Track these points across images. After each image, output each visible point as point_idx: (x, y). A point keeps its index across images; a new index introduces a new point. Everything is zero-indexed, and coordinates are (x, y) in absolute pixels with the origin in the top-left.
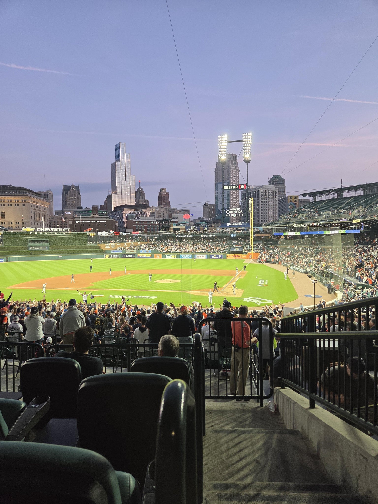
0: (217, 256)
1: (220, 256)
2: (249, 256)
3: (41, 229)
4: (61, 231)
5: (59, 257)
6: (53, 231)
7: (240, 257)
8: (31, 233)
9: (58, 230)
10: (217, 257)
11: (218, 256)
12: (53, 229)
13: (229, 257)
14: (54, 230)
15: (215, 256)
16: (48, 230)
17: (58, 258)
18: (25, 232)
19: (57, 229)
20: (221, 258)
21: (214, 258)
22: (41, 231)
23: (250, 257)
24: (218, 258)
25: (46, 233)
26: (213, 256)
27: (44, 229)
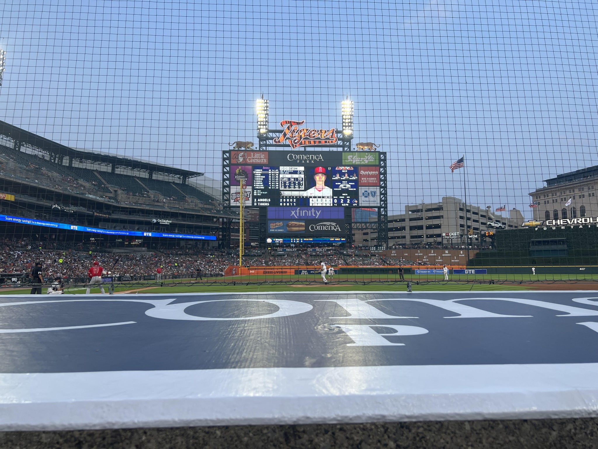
3: (554, 221)
4: (591, 221)
5: (581, 269)
6: (576, 222)
8: (536, 229)
9: (586, 220)
12: (575, 220)
14: (579, 221)
16: (567, 222)
17: (577, 272)
18: (528, 227)
19: (583, 219)
22: (554, 224)
25: (563, 228)
27: (559, 221)
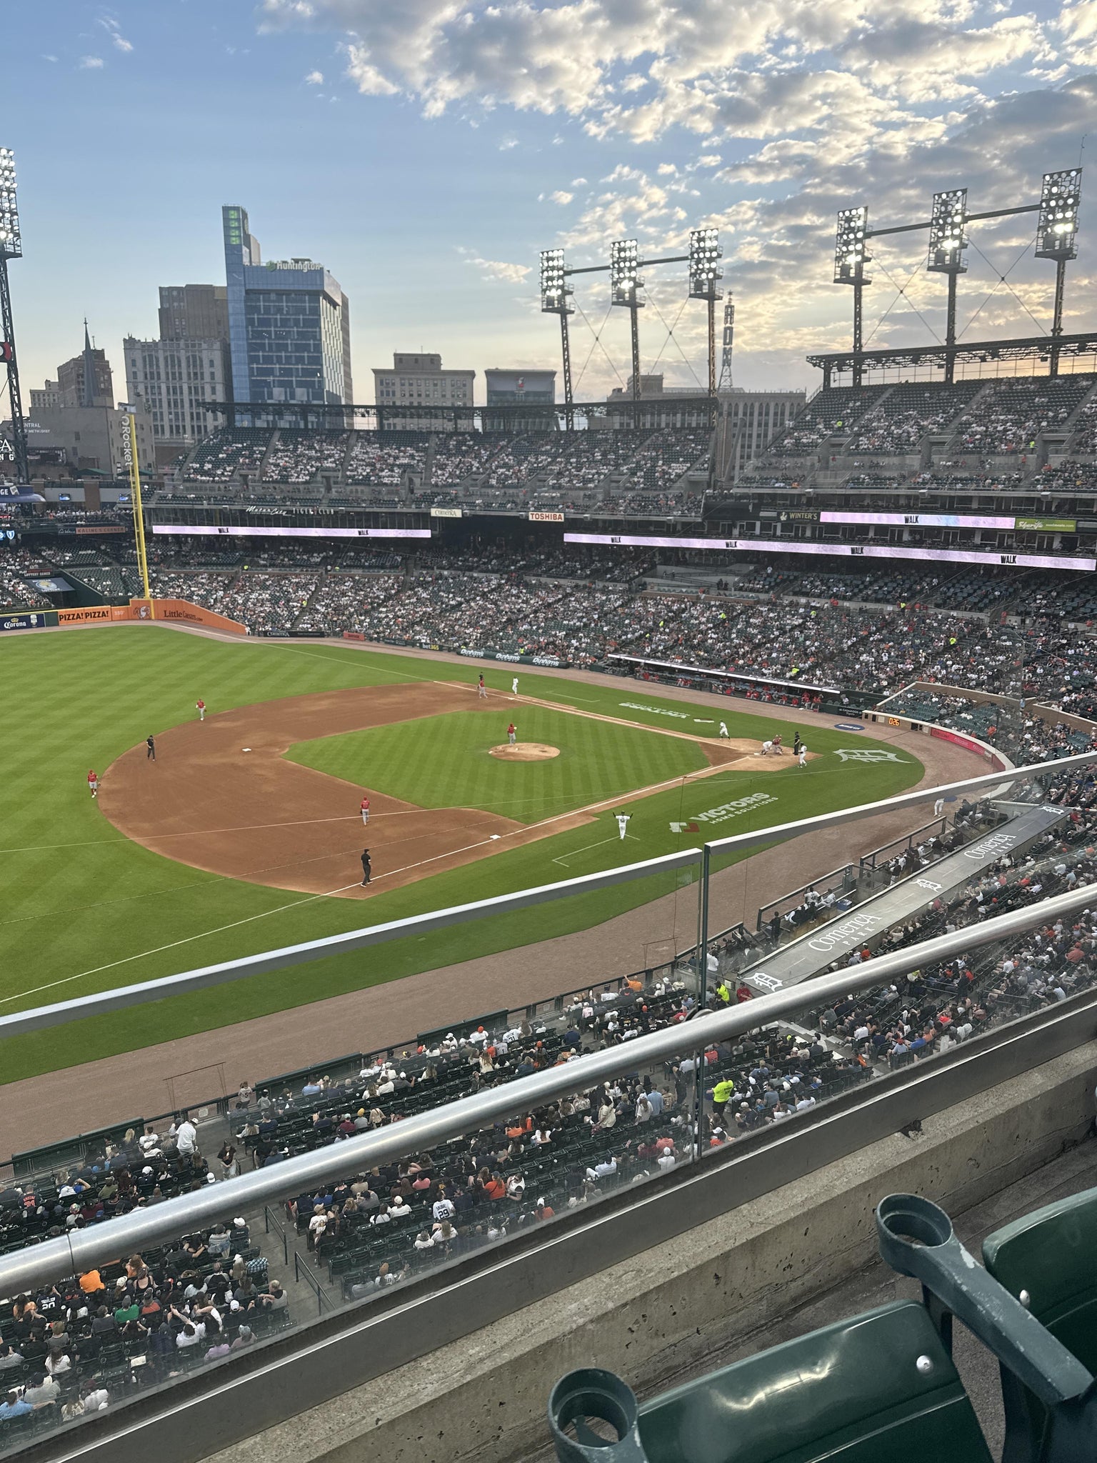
0: (21, 619)
1: (34, 620)
2: (137, 611)
7: (104, 614)
10: (24, 624)
11: (27, 619)
13: (67, 617)
15: (13, 620)
20: (40, 623)
21: (13, 628)
23: (144, 614)
24: (29, 626)
26: (9, 619)
